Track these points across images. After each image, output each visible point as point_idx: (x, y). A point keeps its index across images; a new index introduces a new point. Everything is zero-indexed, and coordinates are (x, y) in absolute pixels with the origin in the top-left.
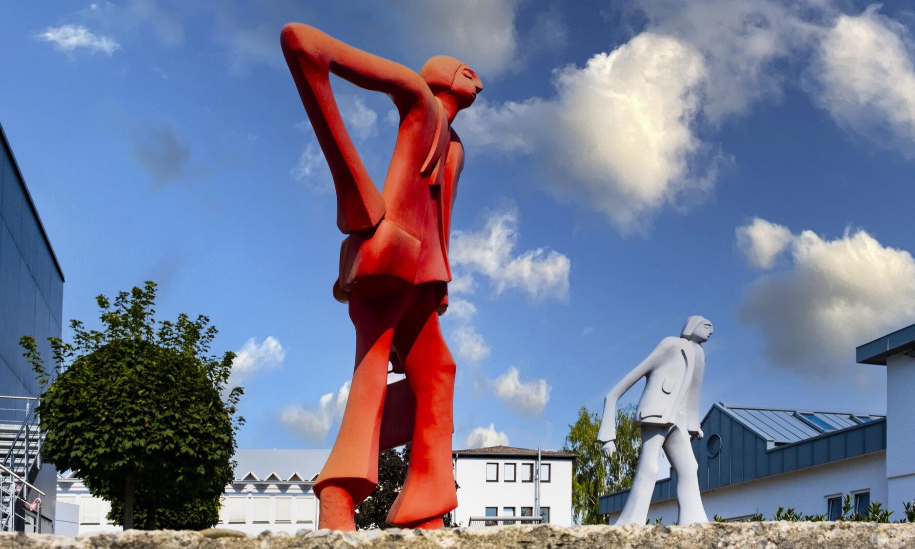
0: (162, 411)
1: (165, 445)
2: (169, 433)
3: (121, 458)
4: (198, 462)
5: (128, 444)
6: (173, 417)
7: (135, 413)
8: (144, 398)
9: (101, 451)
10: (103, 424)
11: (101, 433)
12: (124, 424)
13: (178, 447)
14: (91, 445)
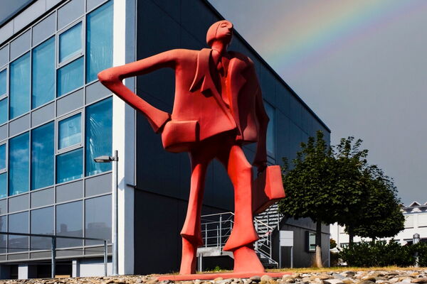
0: (322, 187)
1: (324, 201)
2: (326, 196)
3: (305, 210)
4: (344, 207)
5: (306, 204)
6: (327, 189)
7: (309, 190)
8: (313, 182)
9: (295, 209)
10: (296, 197)
11: (295, 202)
12: (304, 196)
13: (331, 201)
14: (292, 206)
